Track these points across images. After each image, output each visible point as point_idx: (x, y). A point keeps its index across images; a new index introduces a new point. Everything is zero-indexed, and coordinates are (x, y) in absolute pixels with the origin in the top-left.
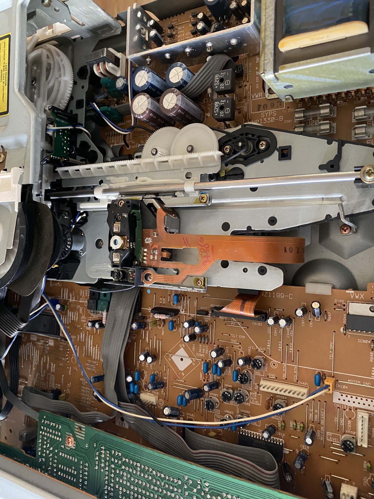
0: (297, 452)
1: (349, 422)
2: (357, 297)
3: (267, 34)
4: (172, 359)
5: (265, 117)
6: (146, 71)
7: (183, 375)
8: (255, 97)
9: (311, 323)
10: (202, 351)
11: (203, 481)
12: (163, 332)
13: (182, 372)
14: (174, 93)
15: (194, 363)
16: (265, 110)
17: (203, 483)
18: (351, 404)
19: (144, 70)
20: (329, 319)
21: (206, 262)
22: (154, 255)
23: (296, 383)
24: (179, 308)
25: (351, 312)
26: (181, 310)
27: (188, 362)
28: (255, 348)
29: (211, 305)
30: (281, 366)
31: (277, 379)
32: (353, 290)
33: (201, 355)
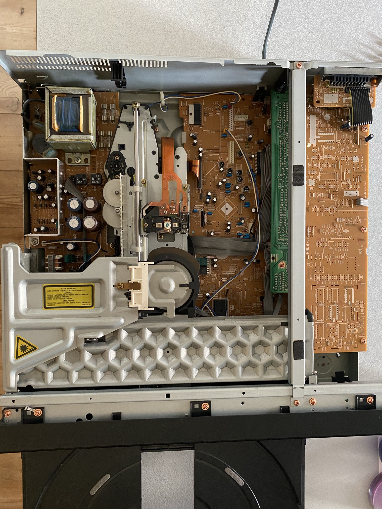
0: (259, 146)
1: (240, 124)
2: (186, 121)
3: (73, 138)
4: (228, 215)
5: (99, 166)
6: (70, 220)
7: (235, 208)
8: (88, 171)
9: (200, 141)
10: (221, 197)
11: (278, 177)
12: (214, 222)
13: (233, 209)
14: (86, 201)
15: (227, 201)
16: (95, 165)
17: (279, 177)
18: (233, 123)
19: (69, 221)
20: (198, 133)
21: (175, 178)
22: (173, 208)
23: (228, 147)
24: (200, 212)
25: (193, 123)
26: (201, 211)
27: (227, 205)
28: (215, 168)
29: (197, 192)
30: (222, 155)
31: (228, 157)
32: (183, 123)
33: (223, 198)
